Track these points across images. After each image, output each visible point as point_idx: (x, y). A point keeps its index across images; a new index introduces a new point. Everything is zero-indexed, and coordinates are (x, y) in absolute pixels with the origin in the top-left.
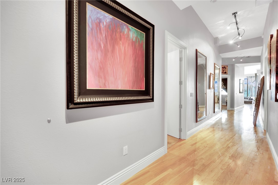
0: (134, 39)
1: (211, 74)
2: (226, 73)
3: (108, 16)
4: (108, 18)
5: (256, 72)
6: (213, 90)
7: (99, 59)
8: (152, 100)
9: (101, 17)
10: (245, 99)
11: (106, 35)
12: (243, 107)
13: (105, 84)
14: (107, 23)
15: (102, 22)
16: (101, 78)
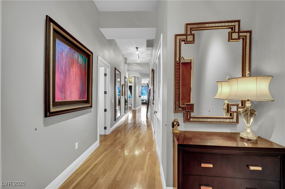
0: (81, 62)
1: (123, 84)
2: (131, 82)
3: (67, 47)
4: (67, 48)
5: (148, 83)
6: (124, 96)
7: (62, 79)
8: (91, 106)
9: (64, 48)
10: (142, 101)
11: (66, 61)
12: (141, 107)
13: (65, 97)
14: (66, 52)
15: (64, 52)
16: (63, 93)
